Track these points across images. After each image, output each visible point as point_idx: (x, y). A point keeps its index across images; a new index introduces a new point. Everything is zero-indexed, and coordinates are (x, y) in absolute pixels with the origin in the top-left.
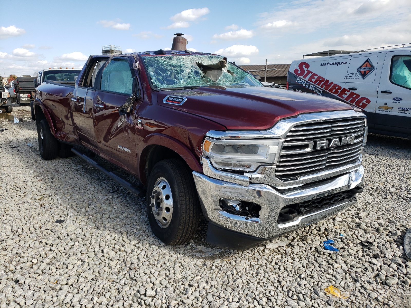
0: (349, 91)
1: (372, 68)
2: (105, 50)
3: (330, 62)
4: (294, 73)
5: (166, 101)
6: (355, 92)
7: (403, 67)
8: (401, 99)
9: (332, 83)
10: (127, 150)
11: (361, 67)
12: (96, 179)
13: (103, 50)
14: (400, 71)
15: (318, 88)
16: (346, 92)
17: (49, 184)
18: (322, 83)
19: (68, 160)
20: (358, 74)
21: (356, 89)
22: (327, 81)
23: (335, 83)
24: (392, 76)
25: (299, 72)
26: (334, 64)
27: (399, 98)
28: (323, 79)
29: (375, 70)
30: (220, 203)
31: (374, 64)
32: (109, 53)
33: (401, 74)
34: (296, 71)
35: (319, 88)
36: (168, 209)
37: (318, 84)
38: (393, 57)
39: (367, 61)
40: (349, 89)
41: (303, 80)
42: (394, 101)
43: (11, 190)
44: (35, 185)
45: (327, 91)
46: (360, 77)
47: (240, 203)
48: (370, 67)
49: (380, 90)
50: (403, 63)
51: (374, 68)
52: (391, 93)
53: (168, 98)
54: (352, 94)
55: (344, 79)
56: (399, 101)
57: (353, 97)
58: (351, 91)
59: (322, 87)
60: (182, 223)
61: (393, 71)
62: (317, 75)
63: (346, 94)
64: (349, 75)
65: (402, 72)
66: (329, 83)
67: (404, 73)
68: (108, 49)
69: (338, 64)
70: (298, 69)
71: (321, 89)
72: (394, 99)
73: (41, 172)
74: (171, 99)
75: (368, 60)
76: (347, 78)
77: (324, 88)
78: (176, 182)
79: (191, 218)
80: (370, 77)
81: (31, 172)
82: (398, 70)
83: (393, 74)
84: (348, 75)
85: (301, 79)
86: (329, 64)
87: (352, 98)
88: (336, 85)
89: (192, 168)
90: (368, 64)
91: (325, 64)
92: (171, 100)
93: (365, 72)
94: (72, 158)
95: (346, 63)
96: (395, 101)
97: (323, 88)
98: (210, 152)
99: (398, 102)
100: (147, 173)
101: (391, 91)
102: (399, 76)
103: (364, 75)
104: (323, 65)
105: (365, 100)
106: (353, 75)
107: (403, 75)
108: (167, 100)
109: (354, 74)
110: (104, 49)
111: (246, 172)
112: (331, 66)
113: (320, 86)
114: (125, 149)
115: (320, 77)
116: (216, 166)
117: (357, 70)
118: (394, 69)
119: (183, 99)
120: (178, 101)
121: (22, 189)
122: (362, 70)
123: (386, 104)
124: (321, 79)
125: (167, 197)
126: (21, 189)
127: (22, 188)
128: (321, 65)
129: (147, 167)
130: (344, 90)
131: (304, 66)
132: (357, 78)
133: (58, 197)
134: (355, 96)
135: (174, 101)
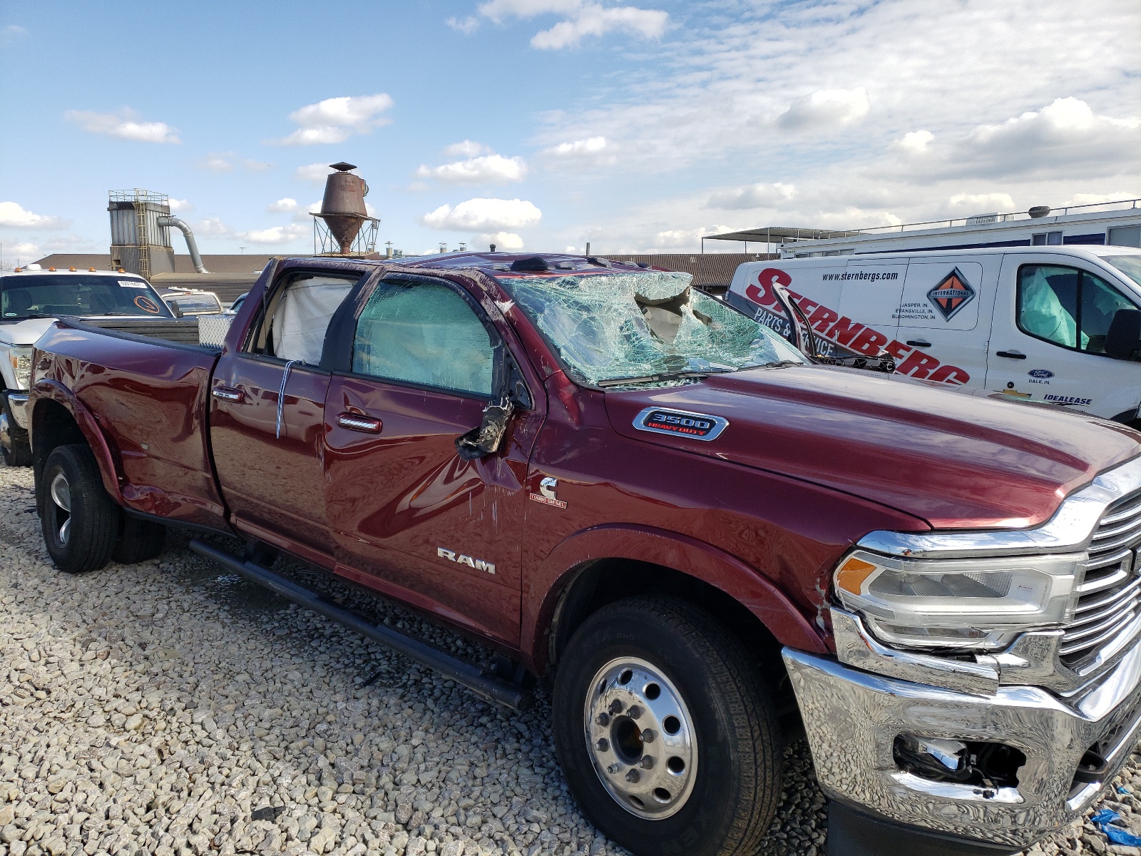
0: (908, 350)
1: (967, 292)
2: (117, 203)
3: (850, 271)
4: (746, 296)
5: (646, 423)
6: (925, 351)
7: (1046, 294)
8: (1050, 375)
9: (858, 326)
10: (481, 564)
11: (936, 288)
12: (280, 638)
13: (111, 203)
14: (1042, 304)
15: (820, 337)
16: (901, 352)
17: (140, 668)
18: (832, 324)
19: (146, 568)
20: (931, 306)
21: (928, 345)
22: (845, 322)
23: (866, 327)
24: (1022, 315)
25: (762, 294)
26: (862, 276)
27: (1046, 372)
28: (833, 316)
29: (976, 298)
30: (894, 750)
31: (973, 281)
32: (131, 211)
33: (1043, 311)
34: (752, 290)
35: (823, 339)
36: (676, 764)
37: (821, 329)
38: (1022, 267)
39: (953, 274)
40: (909, 343)
41: (774, 314)
42: (1033, 378)
43: (17, 699)
44: (94, 672)
45: (847, 347)
46: (937, 313)
47: (963, 746)
48: (963, 290)
49: (995, 348)
50: (1046, 283)
51: (973, 293)
52: (1023, 357)
53: (653, 415)
54: (917, 357)
55: (893, 317)
56: (1047, 379)
57: (921, 366)
58: (914, 348)
59: (831, 334)
60: (744, 810)
61: (1024, 303)
62: (814, 305)
63: (901, 357)
64: (908, 308)
65: (1045, 305)
66: (851, 326)
67: (1049, 307)
68: (128, 199)
69: (874, 277)
70: (758, 285)
71: (829, 342)
72: (1032, 373)
73: (90, 621)
74: (664, 418)
75: (956, 271)
76: (899, 314)
77: (836, 337)
78: (715, 679)
79: (768, 792)
80: (965, 316)
81: (55, 625)
82: (1038, 298)
83: (1023, 309)
84: (905, 308)
85: (768, 312)
86: (846, 276)
87: (916, 368)
88: (870, 332)
89: (781, 639)
90: (956, 281)
91: (837, 277)
92: (665, 423)
93: (950, 301)
94: (157, 562)
95: (895, 276)
96: (1035, 379)
97: (834, 340)
98: (865, 596)
99: (1043, 380)
100: (553, 638)
101: (1022, 353)
102: (1039, 314)
103: (948, 309)
104: (831, 277)
105: (955, 374)
106: (917, 308)
107: (1047, 313)
108: (651, 420)
109: (919, 305)
110: (114, 200)
111: (981, 652)
112: (853, 281)
113: (826, 332)
114: (470, 561)
115: (822, 310)
116: (888, 637)
117: (929, 295)
118: (1025, 297)
119: (712, 424)
120: (693, 428)
121: (54, 695)
122: (943, 297)
123: (1011, 385)
124: (826, 316)
125: (672, 725)
126: (49, 692)
127: (52, 687)
128: (825, 277)
129: (555, 620)
130: (895, 346)
131: (775, 278)
132: (929, 315)
133: (200, 716)
134: (924, 361)
135: (679, 426)
